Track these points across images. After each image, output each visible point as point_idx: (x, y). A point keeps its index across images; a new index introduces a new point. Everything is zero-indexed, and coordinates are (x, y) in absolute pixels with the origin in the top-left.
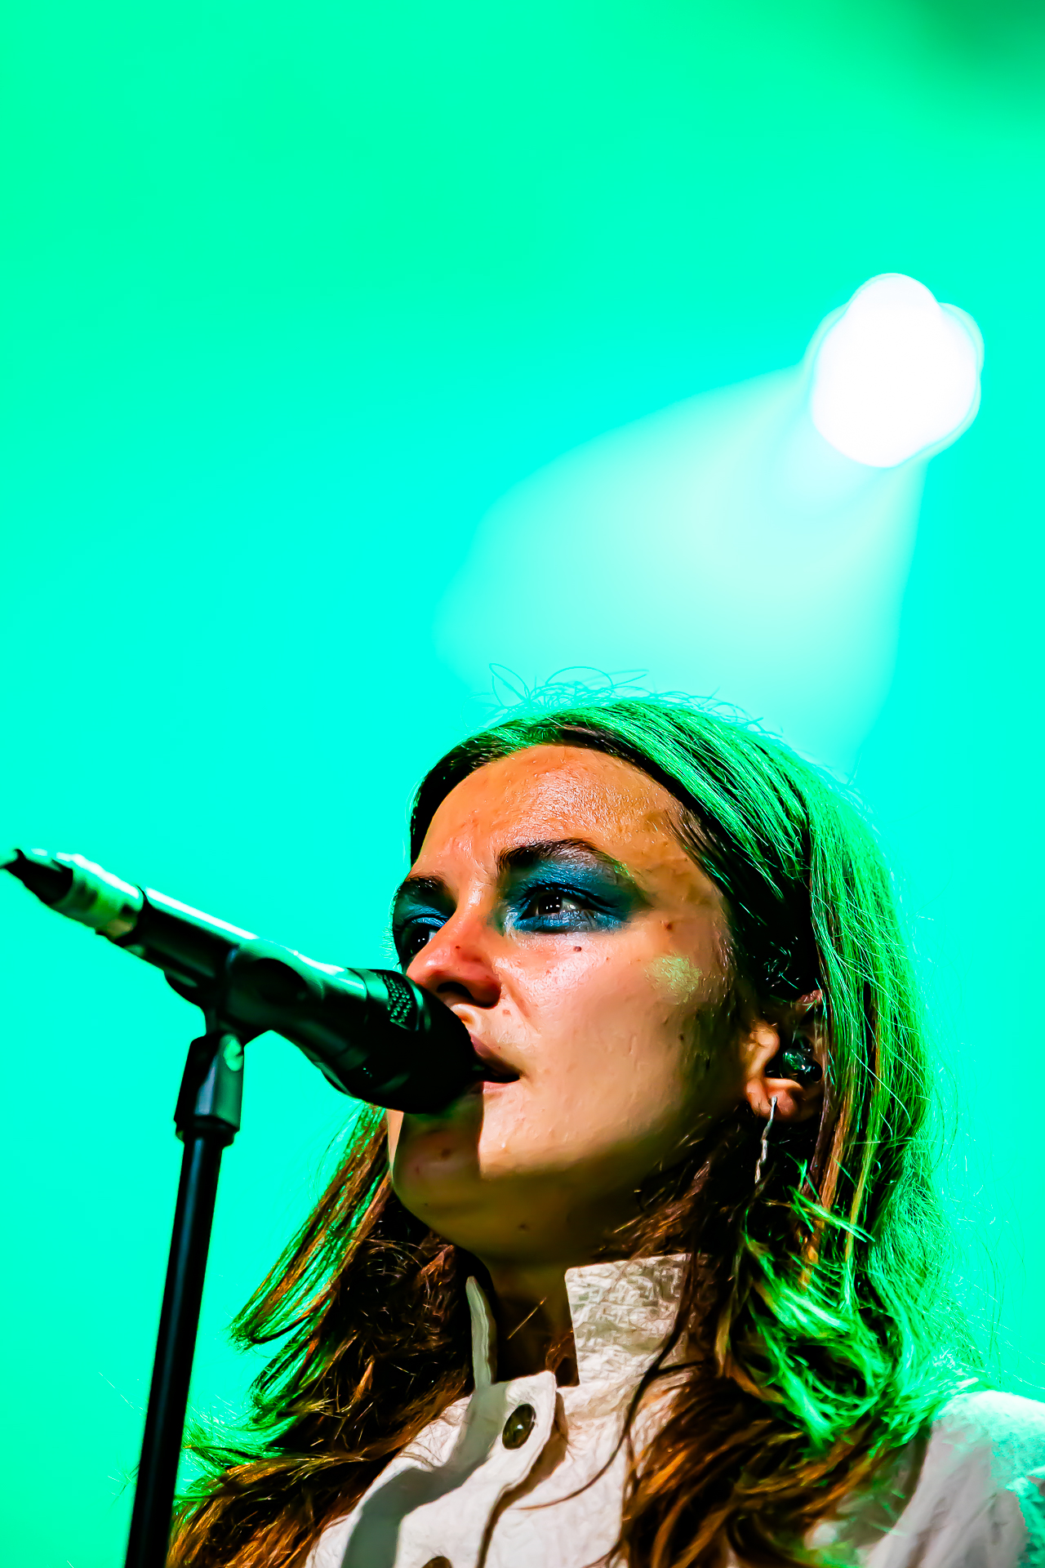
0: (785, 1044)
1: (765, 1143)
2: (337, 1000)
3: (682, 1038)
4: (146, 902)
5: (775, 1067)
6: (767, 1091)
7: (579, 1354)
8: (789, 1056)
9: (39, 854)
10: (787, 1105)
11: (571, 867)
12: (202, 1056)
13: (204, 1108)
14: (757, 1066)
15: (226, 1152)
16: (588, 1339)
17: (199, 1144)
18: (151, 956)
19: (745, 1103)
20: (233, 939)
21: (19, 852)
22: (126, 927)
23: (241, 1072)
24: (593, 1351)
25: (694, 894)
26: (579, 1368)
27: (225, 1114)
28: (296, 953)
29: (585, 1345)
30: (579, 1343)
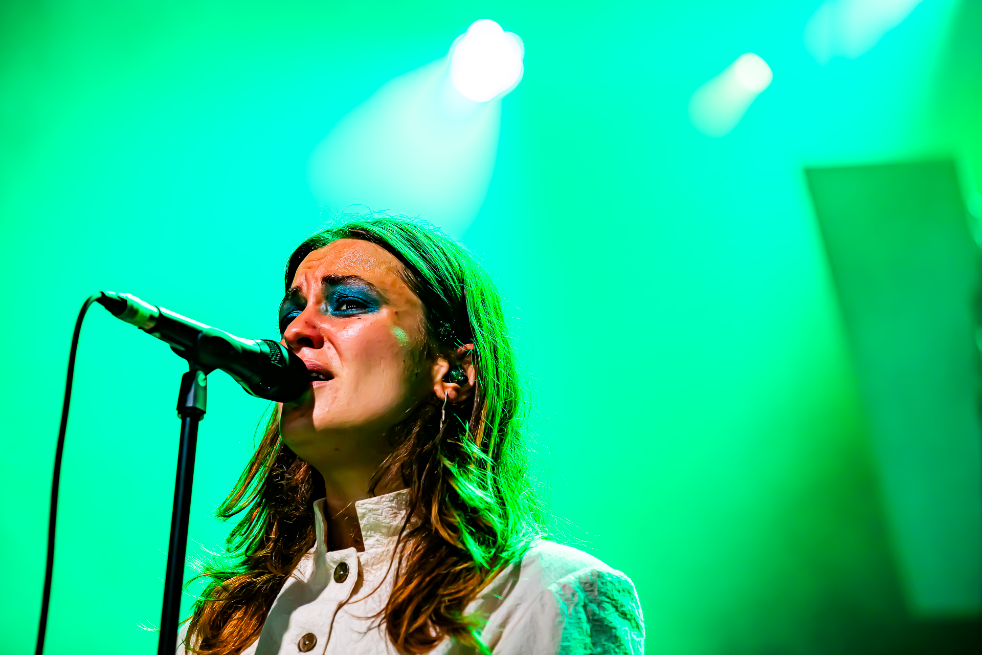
0: (452, 367)
1: (443, 412)
2: (248, 355)
3: (404, 361)
4: (160, 314)
5: (447, 378)
6: (444, 388)
7: (364, 538)
8: (453, 373)
9: (111, 294)
10: (453, 394)
11: (353, 289)
12: (188, 381)
13: (190, 403)
14: (439, 377)
15: (201, 423)
16: (367, 532)
17: (188, 419)
18: (164, 337)
19: (434, 393)
20: (200, 329)
21: (102, 293)
22: (152, 325)
23: (205, 388)
24: (371, 536)
25: (409, 301)
26: (364, 544)
27: (200, 406)
28: (228, 334)
29: (366, 534)
30: (363, 533)
